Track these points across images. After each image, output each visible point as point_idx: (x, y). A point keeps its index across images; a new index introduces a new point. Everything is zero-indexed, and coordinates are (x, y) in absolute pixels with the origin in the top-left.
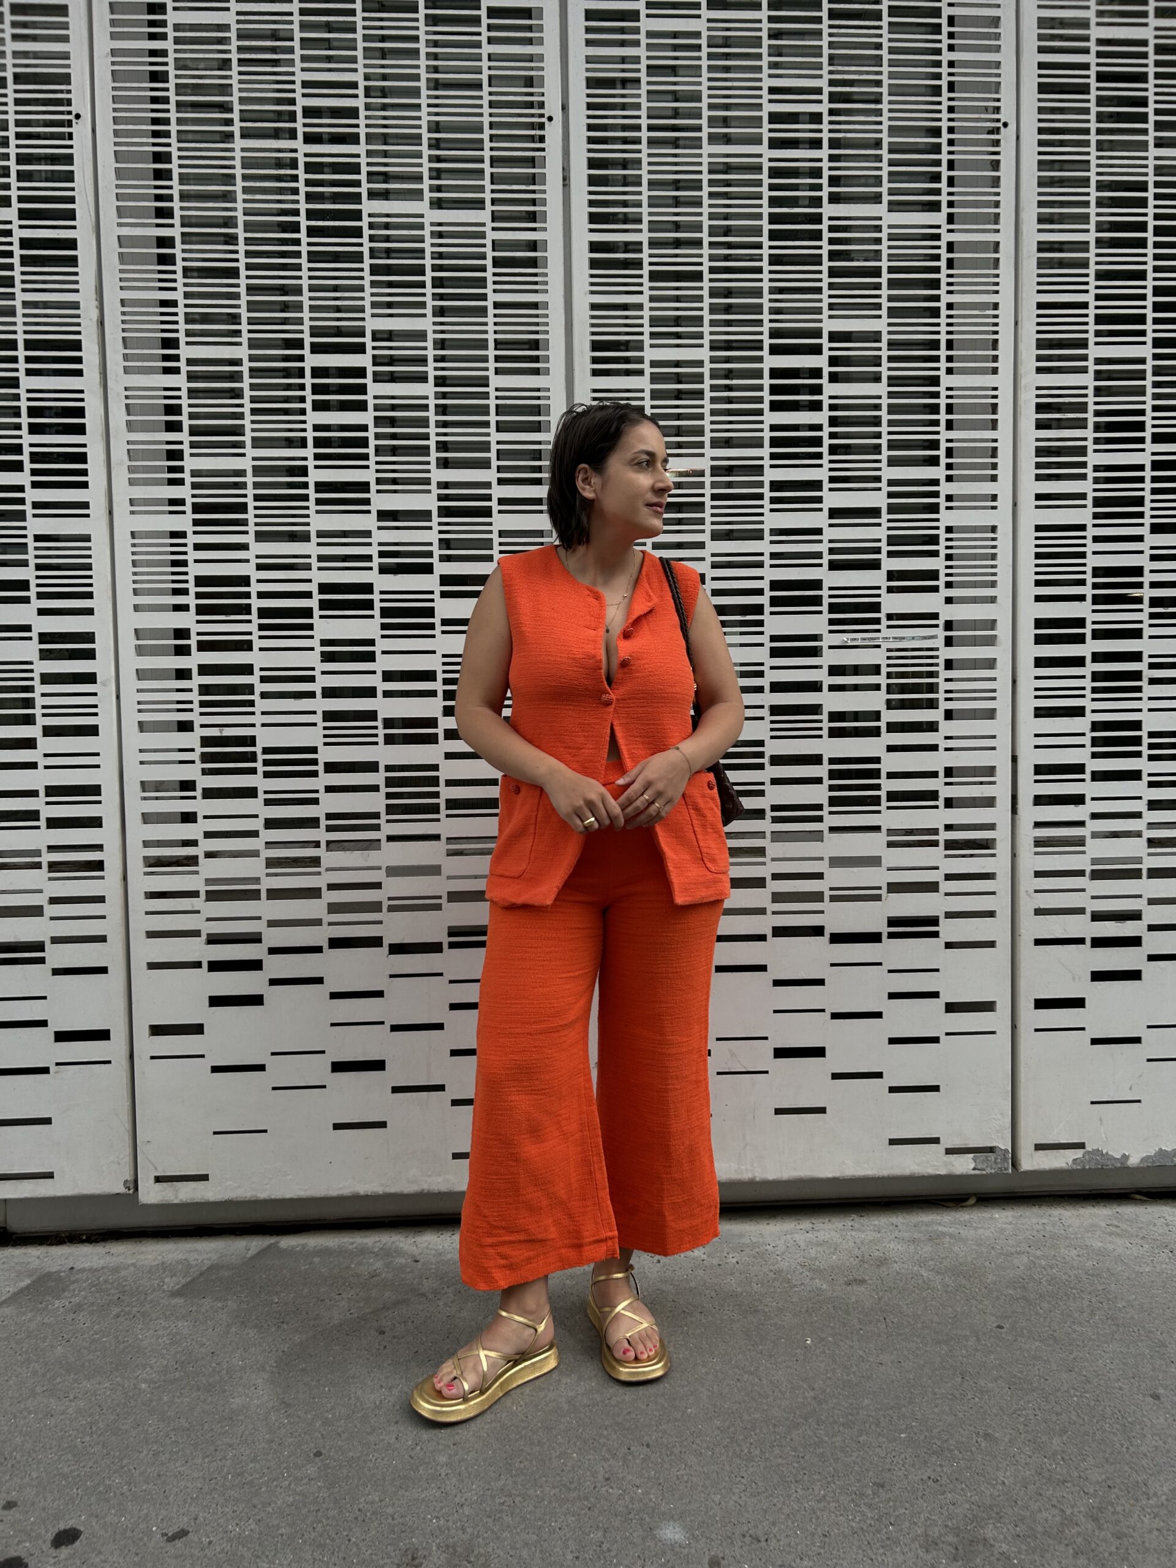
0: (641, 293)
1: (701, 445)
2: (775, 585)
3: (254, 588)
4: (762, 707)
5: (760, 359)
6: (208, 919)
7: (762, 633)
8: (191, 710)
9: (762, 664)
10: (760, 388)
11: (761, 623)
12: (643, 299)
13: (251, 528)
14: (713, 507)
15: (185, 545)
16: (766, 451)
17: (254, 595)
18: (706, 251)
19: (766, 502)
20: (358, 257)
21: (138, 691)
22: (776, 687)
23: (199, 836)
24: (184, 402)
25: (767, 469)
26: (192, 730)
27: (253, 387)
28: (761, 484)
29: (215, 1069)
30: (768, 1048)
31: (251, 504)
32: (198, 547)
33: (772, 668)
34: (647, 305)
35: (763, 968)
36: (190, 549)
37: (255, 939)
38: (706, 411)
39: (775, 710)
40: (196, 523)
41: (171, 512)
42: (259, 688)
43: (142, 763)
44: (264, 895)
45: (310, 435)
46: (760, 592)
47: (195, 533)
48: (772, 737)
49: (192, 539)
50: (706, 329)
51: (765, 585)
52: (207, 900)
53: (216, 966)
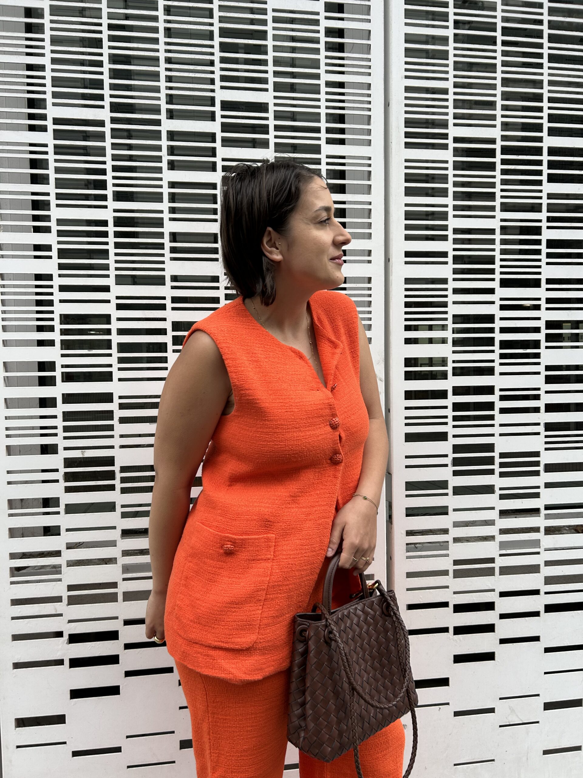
0: (447, 79)
1: (493, 208)
2: (550, 325)
3: (115, 326)
4: (538, 424)
5: (540, 140)
6: (70, 621)
7: (539, 364)
8: (56, 435)
9: (539, 389)
10: (540, 163)
11: (537, 356)
12: (449, 85)
13: (112, 273)
14: (502, 260)
15: (51, 287)
16: (543, 215)
17: (114, 332)
18: (499, 47)
19: (543, 256)
20: (210, 36)
21: (6, 418)
22: (550, 408)
23: (62, 547)
24: (51, 157)
25: (544, 230)
26: (56, 453)
27: (114, 146)
28: (539, 242)
29: (76, 754)
30: (539, 702)
31: (112, 250)
32: (63, 288)
33: (547, 392)
34: (452, 90)
35: (537, 639)
36: (55, 290)
37: (113, 635)
38: (497, 180)
39: (549, 427)
40: (61, 267)
41: (36, 257)
42: (118, 414)
43: (9, 483)
44: (120, 597)
45: (166, 191)
46: (537, 330)
47: (60, 276)
48: (546, 449)
49: (57, 282)
50: (499, 112)
51: (541, 324)
52: (69, 604)
53: (75, 663)
